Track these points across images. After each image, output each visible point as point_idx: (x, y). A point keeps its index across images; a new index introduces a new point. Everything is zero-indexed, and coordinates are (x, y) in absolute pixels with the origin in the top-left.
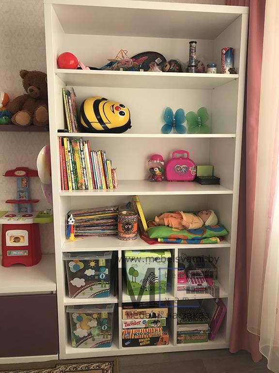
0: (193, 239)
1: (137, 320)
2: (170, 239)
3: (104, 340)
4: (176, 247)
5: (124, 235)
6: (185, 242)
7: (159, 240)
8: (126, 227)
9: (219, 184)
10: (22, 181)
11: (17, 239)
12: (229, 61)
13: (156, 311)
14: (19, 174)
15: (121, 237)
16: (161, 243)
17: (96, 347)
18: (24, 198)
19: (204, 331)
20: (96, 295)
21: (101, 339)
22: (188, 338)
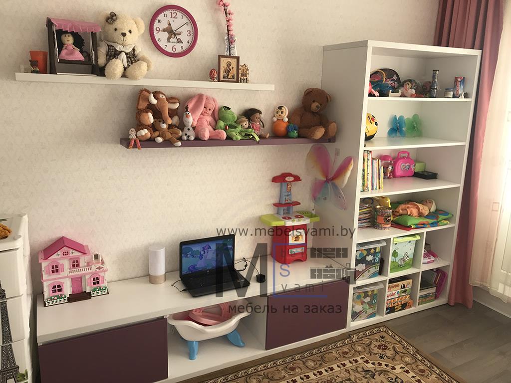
0: (432, 223)
1: (394, 292)
2: (419, 224)
3: (373, 311)
4: (424, 231)
5: (385, 226)
6: (429, 226)
7: (413, 227)
8: (388, 219)
9: (437, 178)
10: (287, 185)
11: (297, 238)
12: (462, 87)
13: (405, 282)
14: (289, 180)
15: (381, 227)
16: (414, 228)
17: (367, 318)
18: (289, 201)
19: (432, 293)
20: (370, 277)
21: (370, 311)
22: (424, 300)
